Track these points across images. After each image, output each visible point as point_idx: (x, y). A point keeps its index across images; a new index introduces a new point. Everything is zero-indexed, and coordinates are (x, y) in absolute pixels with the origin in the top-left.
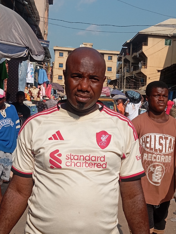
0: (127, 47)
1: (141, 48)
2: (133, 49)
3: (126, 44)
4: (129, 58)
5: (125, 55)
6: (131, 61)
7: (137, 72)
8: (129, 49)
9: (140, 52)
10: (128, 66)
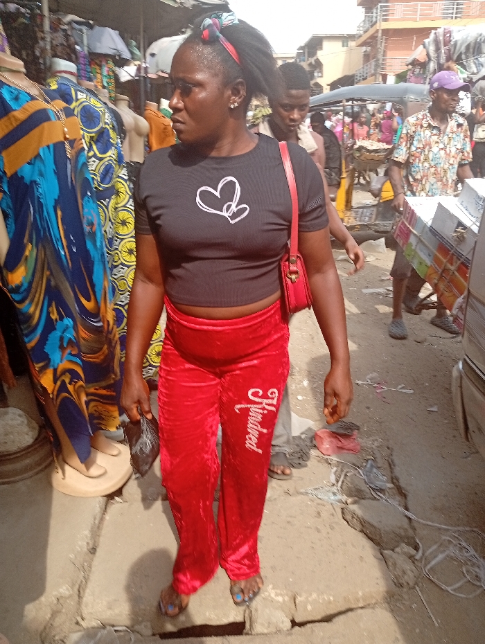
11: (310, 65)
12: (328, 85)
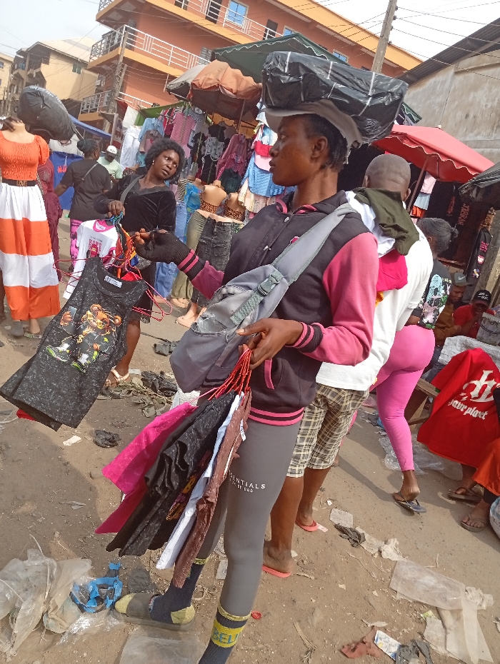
0: (22, 57)
1: (39, 66)
2: (30, 62)
3: (20, 52)
4: (23, 73)
5: (18, 68)
6: (26, 79)
8: (25, 60)
9: (38, 70)
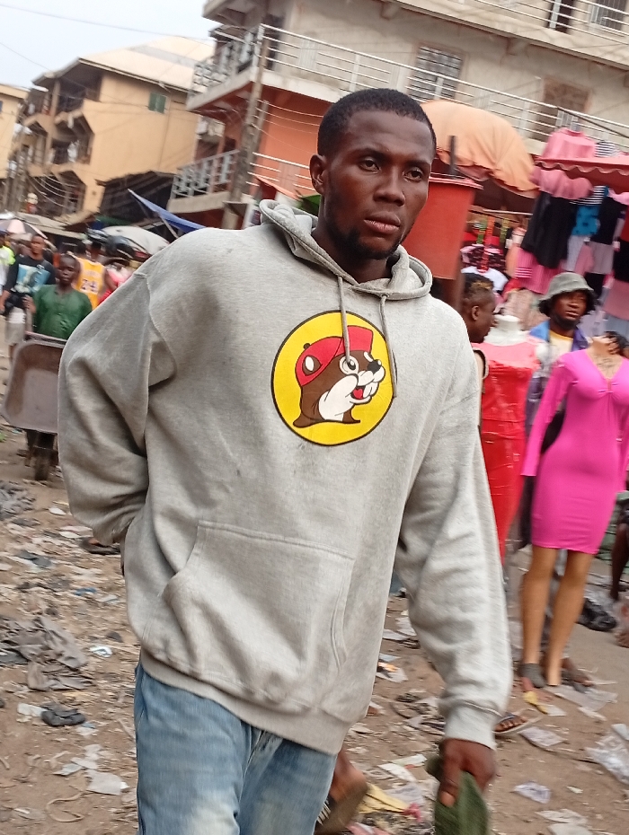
0: (44, 90)
1: (78, 105)
2: (60, 98)
3: (43, 81)
4: (47, 122)
5: (35, 111)
6: (53, 134)
7: (63, 168)
8: (51, 96)
9: (77, 113)
10: (39, 146)
11: (62, 127)
12: (100, 183)
